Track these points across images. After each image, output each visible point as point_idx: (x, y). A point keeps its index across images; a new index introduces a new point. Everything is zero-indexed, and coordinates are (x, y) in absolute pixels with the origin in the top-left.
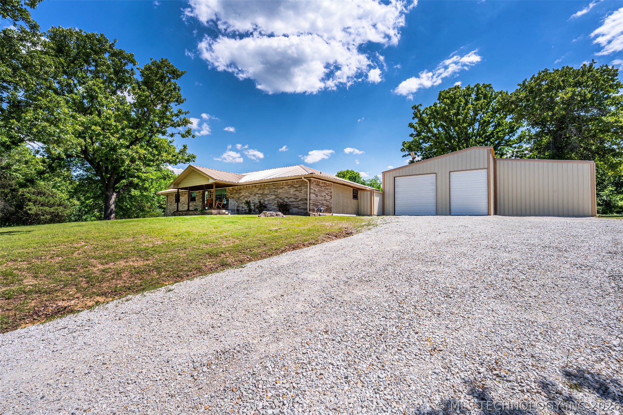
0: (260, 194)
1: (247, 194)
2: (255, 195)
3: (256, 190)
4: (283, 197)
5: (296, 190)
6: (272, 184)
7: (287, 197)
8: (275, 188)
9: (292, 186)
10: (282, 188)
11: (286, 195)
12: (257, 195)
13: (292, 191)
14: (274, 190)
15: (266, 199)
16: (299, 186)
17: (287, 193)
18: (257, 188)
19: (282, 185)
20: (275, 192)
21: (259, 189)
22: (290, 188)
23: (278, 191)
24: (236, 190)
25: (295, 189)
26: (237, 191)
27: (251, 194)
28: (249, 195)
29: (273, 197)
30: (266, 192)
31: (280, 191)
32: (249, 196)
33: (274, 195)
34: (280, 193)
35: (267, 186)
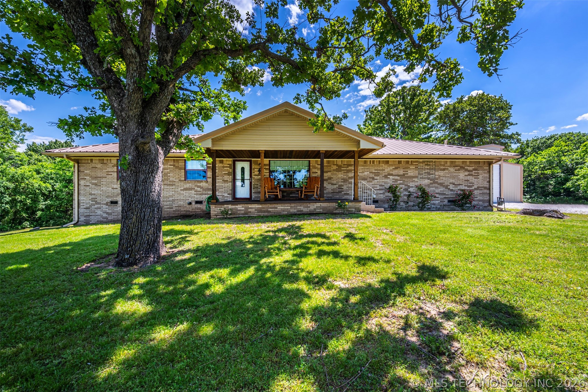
0: (398, 175)
1: (366, 173)
2: (386, 177)
3: (388, 169)
4: (446, 184)
5: (469, 175)
6: (423, 162)
7: (454, 184)
8: (430, 169)
9: (462, 168)
10: (444, 170)
11: (451, 181)
12: (391, 177)
13: (462, 175)
14: (426, 171)
15: (411, 184)
16: (474, 170)
17: (454, 177)
18: (392, 165)
19: (444, 165)
20: (429, 174)
21: (396, 168)
22: (459, 170)
23: (437, 173)
24: (337, 165)
25: (467, 173)
26: (340, 167)
27: (377, 174)
28: (372, 175)
29: (427, 182)
30: (411, 173)
31: (441, 173)
32: (373, 179)
33: (428, 179)
34: (440, 176)
35: (412, 164)
